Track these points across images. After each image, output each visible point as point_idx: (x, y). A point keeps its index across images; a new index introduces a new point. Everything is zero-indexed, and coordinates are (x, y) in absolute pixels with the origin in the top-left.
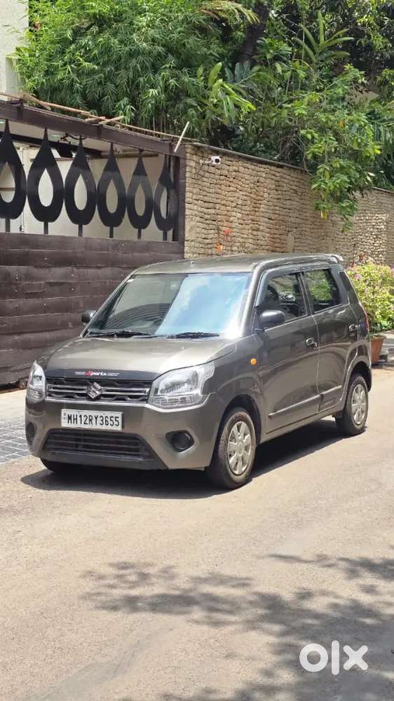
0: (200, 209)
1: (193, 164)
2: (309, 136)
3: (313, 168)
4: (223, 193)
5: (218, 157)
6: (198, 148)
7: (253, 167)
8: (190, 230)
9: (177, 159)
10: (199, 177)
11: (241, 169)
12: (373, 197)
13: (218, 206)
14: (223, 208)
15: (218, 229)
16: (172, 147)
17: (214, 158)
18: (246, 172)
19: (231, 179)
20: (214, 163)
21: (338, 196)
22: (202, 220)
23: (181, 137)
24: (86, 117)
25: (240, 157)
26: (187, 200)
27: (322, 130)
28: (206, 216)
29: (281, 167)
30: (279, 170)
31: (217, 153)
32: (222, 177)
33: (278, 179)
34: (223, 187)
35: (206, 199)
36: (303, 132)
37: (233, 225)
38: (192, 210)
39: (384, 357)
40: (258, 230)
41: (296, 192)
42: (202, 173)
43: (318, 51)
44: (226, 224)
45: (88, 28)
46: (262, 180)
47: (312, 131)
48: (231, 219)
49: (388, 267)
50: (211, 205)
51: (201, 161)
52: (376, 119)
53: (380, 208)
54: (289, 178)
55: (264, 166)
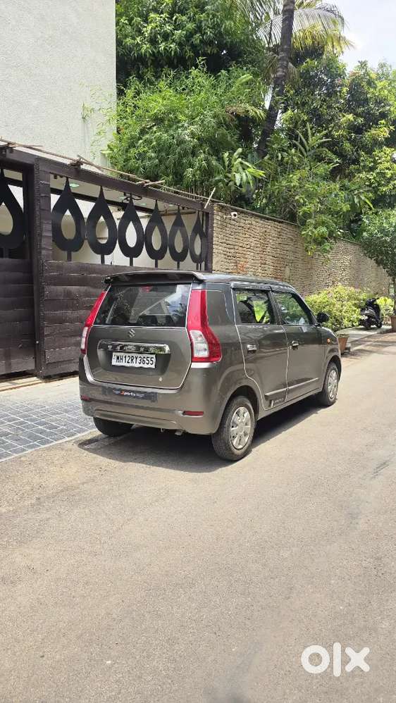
0: (223, 249)
1: (218, 218)
2: (302, 201)
3: (304, 223)
4: (241, 238)
5: (236, 213)
6: (223, 207)
7: (262, 222)
8: (216, 264)
9: (207, 214)
10: (223, 227)
11: (254, 223)
12: (341, 245)
13: (236, 247)
14: (240, 248)
15: (236, 263)
16: (203, 205)
17: (232, 214)
18: (258, 226)
19: (247, 230)
20: (233, 217)
21: (320, 241)
22: (225, 256)
23: (209, 199)
24: (135, 180)
25: (253, 214)
26: (214, 243)
27: (310, 196)
28: (228, 254)
29: (282, 222)
30: (280, 224)
31: (236, 211)
32: (240, 228)
33: (279, 230)
34: (241, 235)
35: (228, 242)
36: (297, 198)
37: (248, 260)
38: (218, 250)
39: (349, 349)
40: (265, 264)
41: (292, 240)
42: (225, 224)
43: (308, 148)
44: (242, 259)
45: (150, 128)
46: (268, 231)
47: (303, 196)
48: (246, 256)
49: (352, 288)
50: (232, 247)
51: (225, 216)
52: (346, 190)
53: (346, 252)
54: (288, 231)
55: (270, 221)
